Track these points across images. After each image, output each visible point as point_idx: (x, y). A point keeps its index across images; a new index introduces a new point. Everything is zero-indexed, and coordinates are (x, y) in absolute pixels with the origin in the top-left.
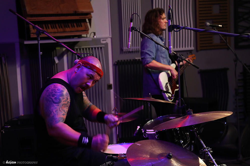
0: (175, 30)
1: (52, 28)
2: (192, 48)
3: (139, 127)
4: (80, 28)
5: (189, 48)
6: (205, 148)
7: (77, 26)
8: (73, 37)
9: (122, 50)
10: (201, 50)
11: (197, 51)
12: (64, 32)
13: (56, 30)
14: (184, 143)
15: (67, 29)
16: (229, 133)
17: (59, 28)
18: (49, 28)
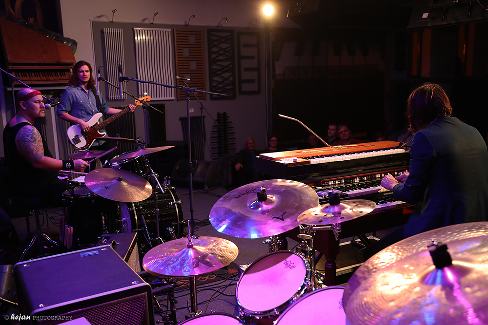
0: (125, 81)
1: (35, 76)
2: (173, 98)
3: (107, 161)
4: (63, 77)
5: (171, 98)
6: (153, 174)
7: (61, 75)
8: (60, 85)
9: (107, 98)
10: (181, 100)
11: (178, 101)
12: (48, 80)
13: (39, 78)
14: (143, 173)
15: (51, 78)
16: (199, 169)
17: (43, 76)
18: (32, 76)
